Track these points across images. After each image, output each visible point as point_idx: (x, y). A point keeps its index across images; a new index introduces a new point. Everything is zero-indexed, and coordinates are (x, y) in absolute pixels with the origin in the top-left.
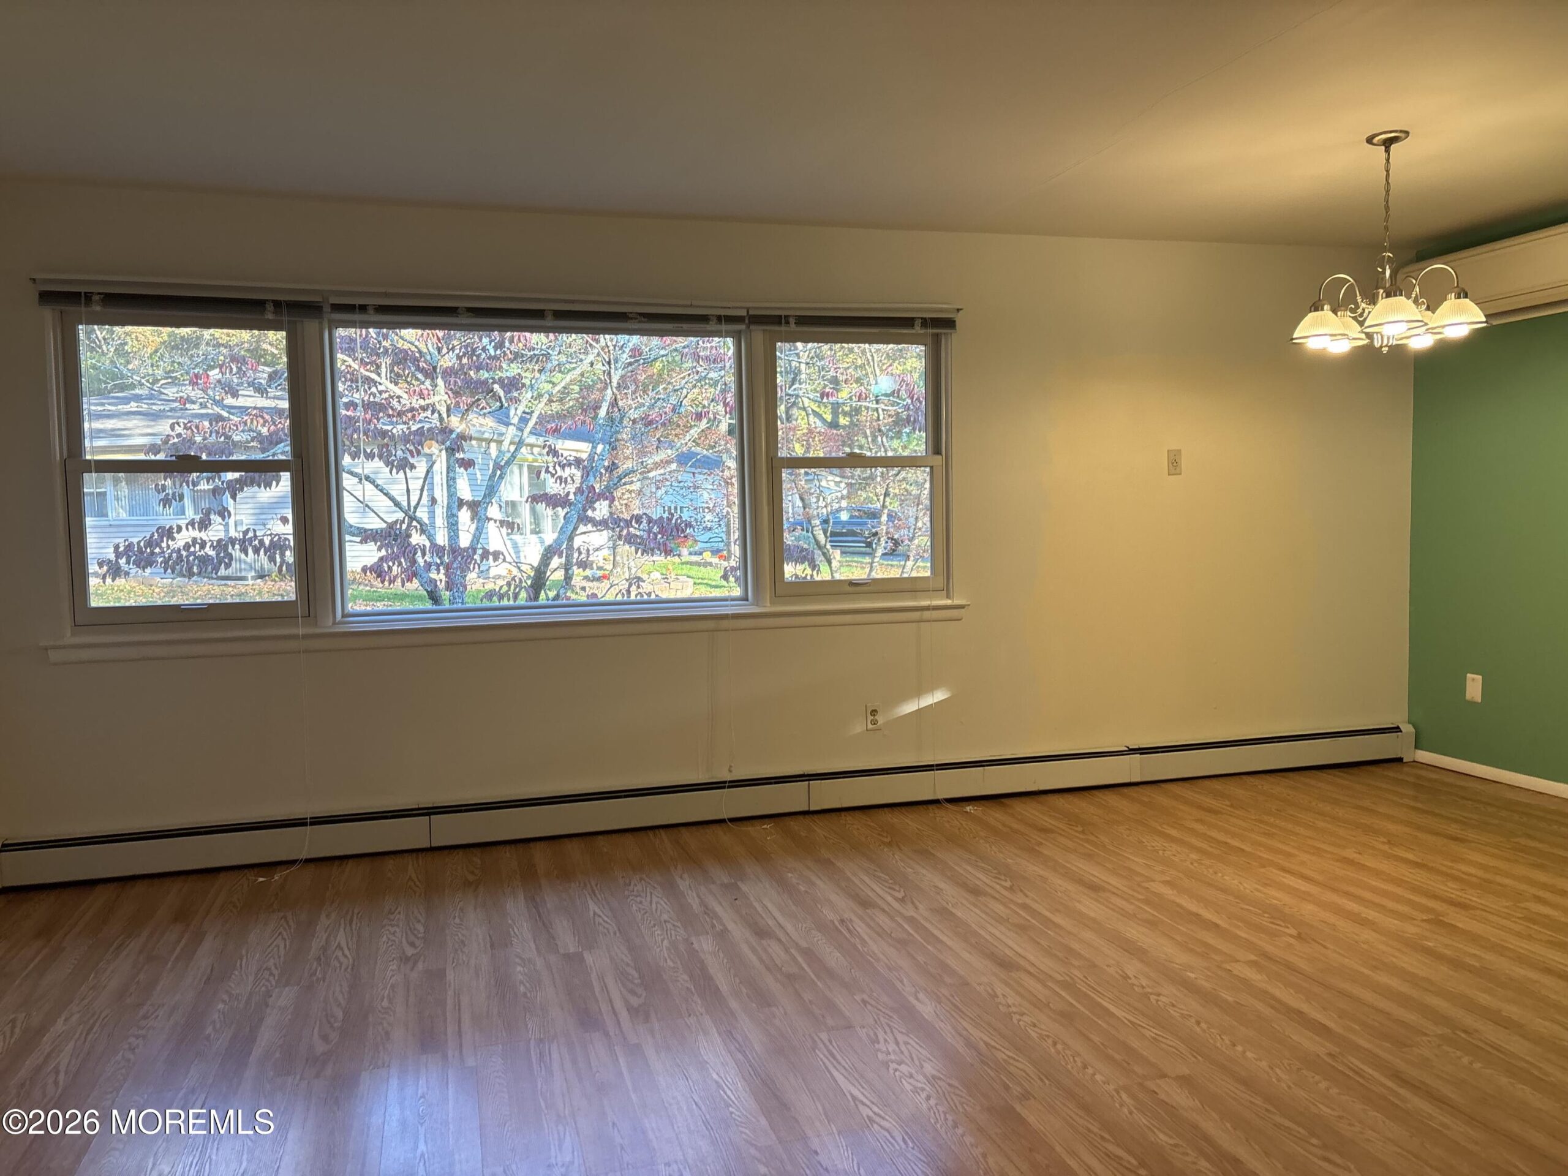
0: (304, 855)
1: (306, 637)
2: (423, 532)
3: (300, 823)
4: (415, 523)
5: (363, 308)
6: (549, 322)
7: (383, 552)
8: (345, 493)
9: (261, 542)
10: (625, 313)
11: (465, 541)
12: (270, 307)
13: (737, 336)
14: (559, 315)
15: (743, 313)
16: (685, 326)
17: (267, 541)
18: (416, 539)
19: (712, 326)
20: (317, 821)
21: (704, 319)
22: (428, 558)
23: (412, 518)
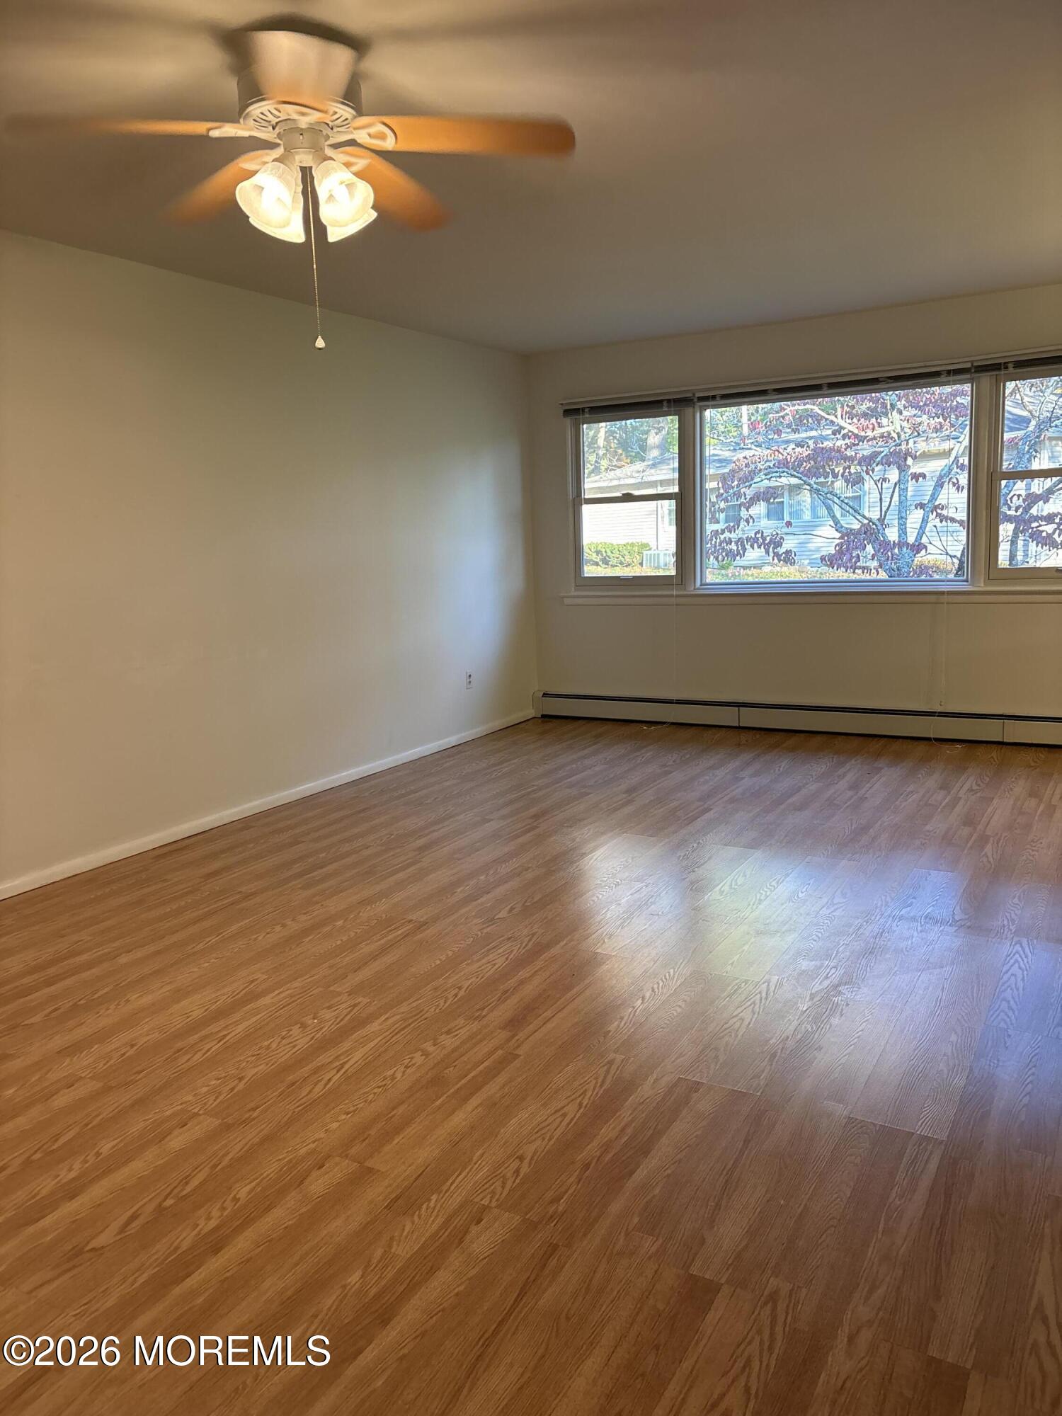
0: (671, 720)
1: (677, 596)
3: (670, 702)
5: (714, 398)
10: (877, 378)
12: (665, 403)
13: (971, 381)
14: (831, 386)
15: (969, 365)
16: (922, 381)
19: (943, 378)
21: (937, 374)
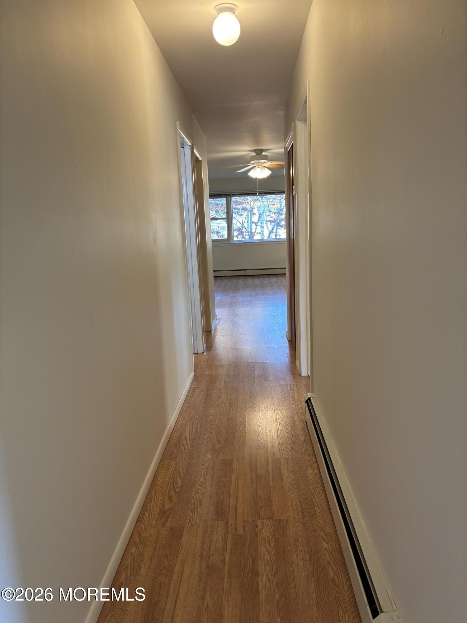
0: (228, 275)
1: (229, 244)
2: (245, 229)
3: (228, 271)
4: (244, 227)
5: (236, 194)
6: (263, 194)
7: (238, 233)
8: (234, 224)
9: (215, 232)
11: (253, 231)
12: (224, 195)
17: (216, 231)
18: (244, 230)
20: (230, 271)
22: (246, 234)
23: (243, 226)
